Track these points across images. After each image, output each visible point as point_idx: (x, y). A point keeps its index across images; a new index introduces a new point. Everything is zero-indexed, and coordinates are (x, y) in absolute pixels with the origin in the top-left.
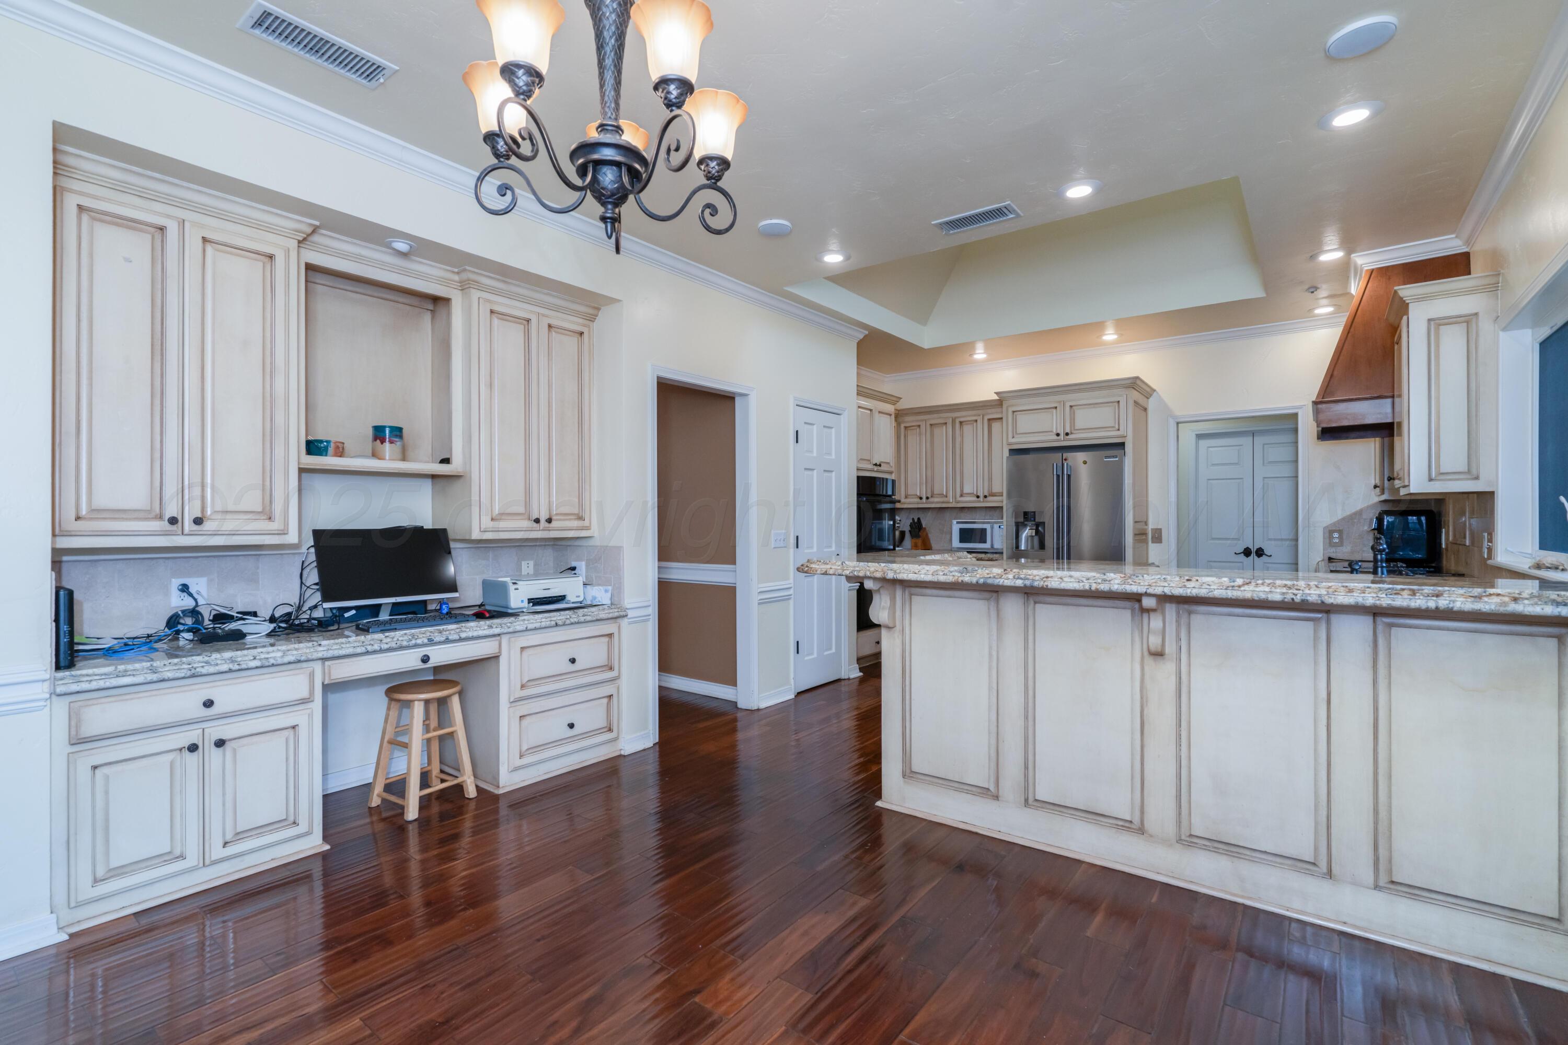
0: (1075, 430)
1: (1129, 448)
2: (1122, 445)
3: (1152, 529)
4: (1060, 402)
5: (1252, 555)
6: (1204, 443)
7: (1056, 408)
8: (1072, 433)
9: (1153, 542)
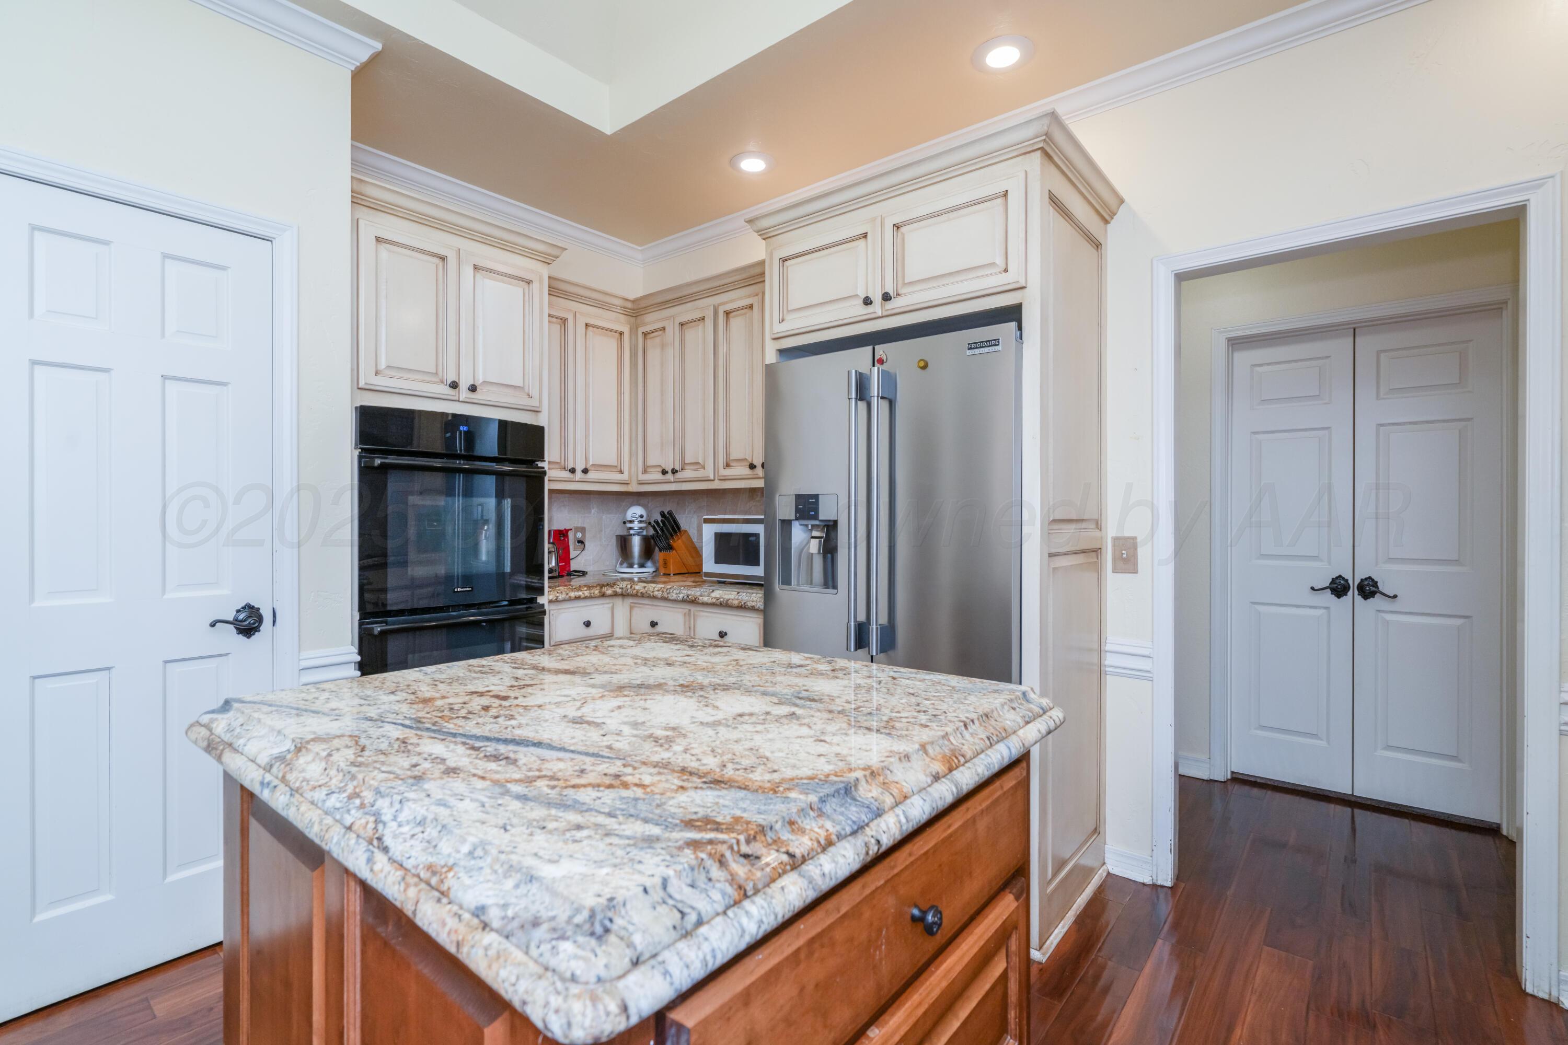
0: (904, 284)
1: (1031, 317)
2: (1013, 314)
3: (1115, 539)
4: (874, 220)
5: (1350, 593)
6: (1243, 358)
7: (865, 236)
8: (898, 295)
9: (1115, 571)
